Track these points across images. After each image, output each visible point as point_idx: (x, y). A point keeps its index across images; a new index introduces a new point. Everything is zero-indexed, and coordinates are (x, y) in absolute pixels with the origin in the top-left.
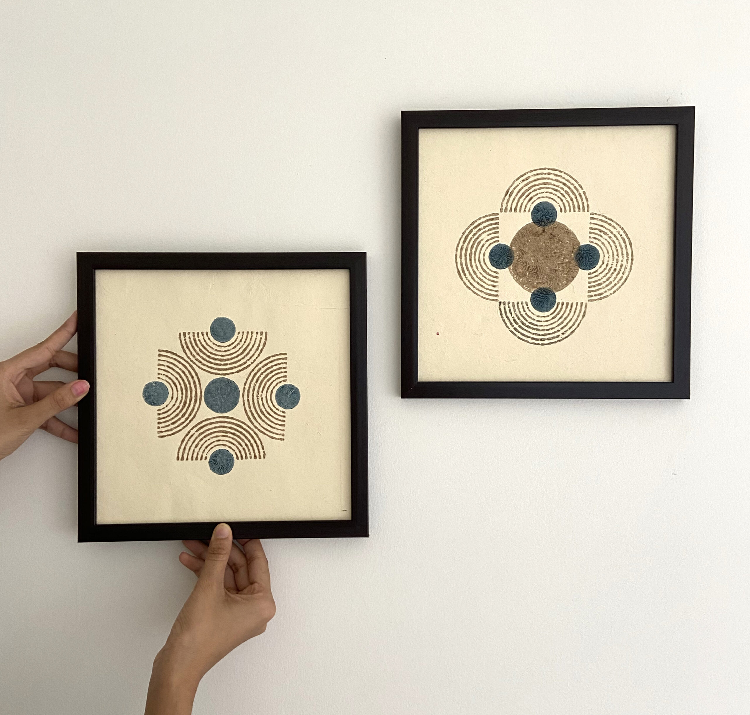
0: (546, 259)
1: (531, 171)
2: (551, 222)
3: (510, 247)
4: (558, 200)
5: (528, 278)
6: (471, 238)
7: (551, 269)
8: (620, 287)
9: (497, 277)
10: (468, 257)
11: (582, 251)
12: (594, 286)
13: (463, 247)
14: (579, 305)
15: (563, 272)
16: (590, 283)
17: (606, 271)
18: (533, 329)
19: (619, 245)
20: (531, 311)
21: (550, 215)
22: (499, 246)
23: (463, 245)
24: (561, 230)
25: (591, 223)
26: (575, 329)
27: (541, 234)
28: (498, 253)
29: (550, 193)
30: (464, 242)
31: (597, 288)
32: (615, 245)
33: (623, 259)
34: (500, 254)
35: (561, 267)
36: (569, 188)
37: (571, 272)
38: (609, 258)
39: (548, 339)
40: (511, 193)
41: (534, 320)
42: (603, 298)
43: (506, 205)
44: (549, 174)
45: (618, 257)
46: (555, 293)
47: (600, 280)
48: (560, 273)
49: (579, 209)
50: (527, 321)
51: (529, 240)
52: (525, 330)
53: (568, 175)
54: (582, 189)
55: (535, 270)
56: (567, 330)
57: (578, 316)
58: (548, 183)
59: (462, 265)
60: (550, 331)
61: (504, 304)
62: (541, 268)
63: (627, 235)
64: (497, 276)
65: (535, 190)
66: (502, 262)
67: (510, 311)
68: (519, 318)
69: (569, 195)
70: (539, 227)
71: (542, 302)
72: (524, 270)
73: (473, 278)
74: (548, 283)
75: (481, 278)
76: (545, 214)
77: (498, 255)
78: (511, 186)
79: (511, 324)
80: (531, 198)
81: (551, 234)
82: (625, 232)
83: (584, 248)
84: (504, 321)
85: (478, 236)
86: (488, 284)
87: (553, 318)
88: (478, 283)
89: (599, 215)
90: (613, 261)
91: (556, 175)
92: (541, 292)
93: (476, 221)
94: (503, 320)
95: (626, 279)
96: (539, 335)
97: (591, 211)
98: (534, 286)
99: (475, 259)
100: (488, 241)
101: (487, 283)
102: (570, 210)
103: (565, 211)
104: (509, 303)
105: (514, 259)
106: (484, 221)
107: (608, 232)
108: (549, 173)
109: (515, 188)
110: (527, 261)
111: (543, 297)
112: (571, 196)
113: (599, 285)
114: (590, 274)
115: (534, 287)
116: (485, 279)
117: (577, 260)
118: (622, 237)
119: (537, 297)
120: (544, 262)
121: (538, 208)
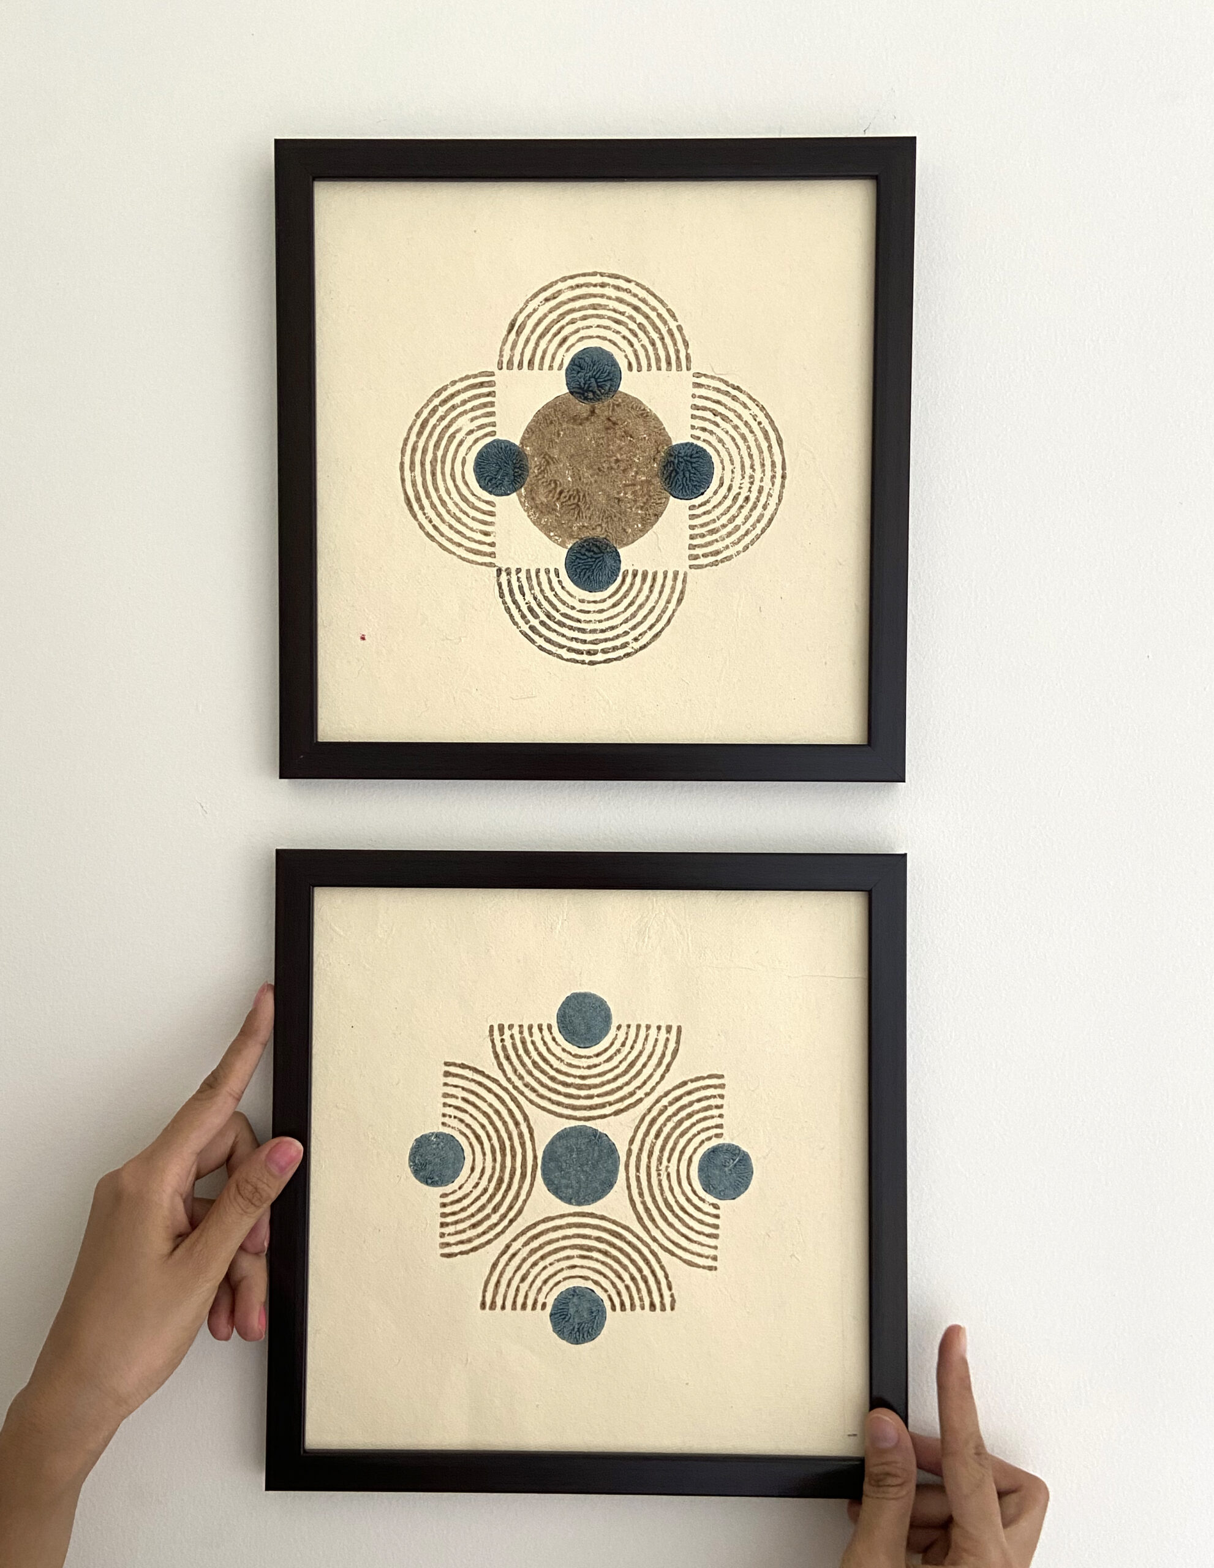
0: (598, 474)
1: (564, 279)
2: (607, 393)
3: (520, 446)
4: (624, 344)
5: (559, 515)
6: (434, 427)
7: (608, 496)
8: (758, 537)
9: (491, 514)
10: (428, 467)
11: (675, 458)
12: (703, 536)
13: (417, 446)
14: (670, 576)
15: (636, 504)
16: (692, 527)
17: (728, 502)
18: (571, 628)
19: (756, 445)
20: (567, 589)
21: (605, 377)
22: (496, 445)
23: (416, 442)
24: (630, 409)
25: (694, 396)
26: (663, 629)
27: (587, 419)
28: (494, 460)
29: (605, 328)
30: (420, 434)
31: (709, 539)
32: (746, 444)
33: (764, 475)
34: (498, 463)
35: (630, 493)
36: (647, 317)
37: (653, 503)
38: (733, 472)
39: (604, 651)
40: (519, 327)
41: (573, 608)
42: (722, 561)
43: (510, 353)
44: (603, 285)
45: (754, 470)
46: (619, 550)
47: (714, 521)
48: (629, 505)
49: (669, 363)
50: (558, 611)
51: (562, 433)
52: (555, 631)
53: (643, 287)
54: (676, 320)
55: (574, 499)
56: (645, 632)
57: (668, 602)
58: (600, 305)
59: (416, 487)
60: (606, 633)
61: (509, 574)
62: (586, 494)
63: (772, 422)
64: (492, 512)
65: (573, 322)
66: (502, 480)
67: (521, 588)
68: (540, 605)
69: (646, 332)
70: (581, 402)
71: (590, 568)
72: (549, 498)
73: (439, 515)
74: (602, 527)
75: (456, 514)
76: (595, 375)
77: (494, 465)
78: (521, 311)
79: (523, 617)
80: (565, 340)
81: (609, 419)
82: (767, 416)
83: (681, 451)
84: (508, 610)
85: (449, 422)
86: (472, 529)
87: (614, 605)
88: (451, 527)
89: (713, 377)
90: (741, 480)
91: (618, 288)
92: (587, 547)
93: (445, 388)
94: (505, 607)
95: (771, 520)
96: (584, 642)
97: (693, 371)
98: (573, 533)
99: (443, 474)
100: (471, 432)
101: (471, 526)
102: (649, 365)
103: (639, 369)
104: (519, 570)
105: (530, 473)
106: (462, 389)
107: (731, 415)
108: (602, 283)
109: (529, 316)
110: (558, 479)
111: (592, 558)
112: (650, 335)
113: (712, 532)
114: (692, 507)
115: (571, 536)
116: (465, 516)
117: (665, 477)
118: (762, 426)
119: (580, 559)
120: (593, 481)
121: (580, 360)
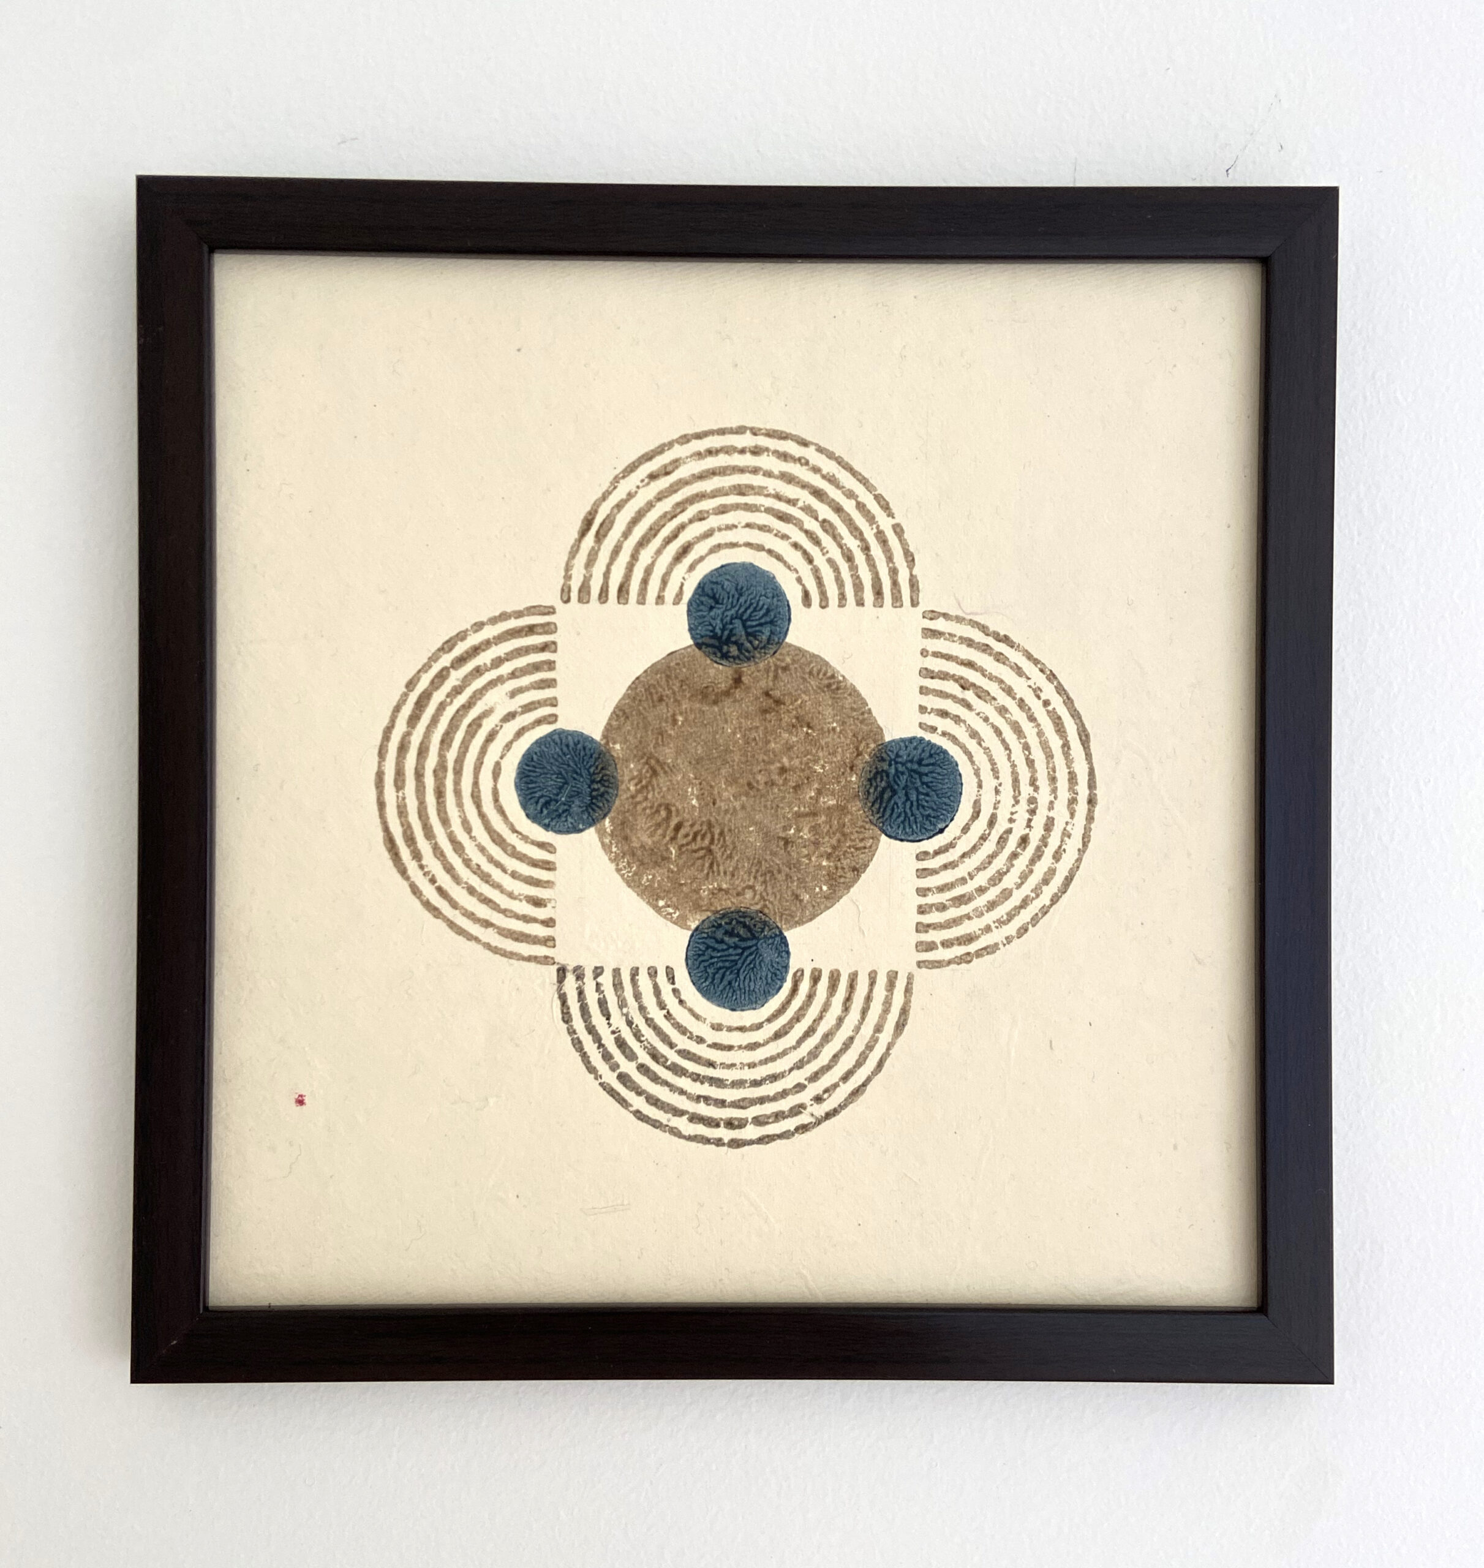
0: (747, 795)
1: (685, 439)
2: (764, 647)
3: (602, 742)
4: (795, 558)
5: (675, 869)
6: (442, 707)
7: (766, 834)
8: (1045, 911)
9: (548, 866)
10: (429, 781)
11: (890, 765)
12: (942, 908)
13: (409, 742)
14: (882, 981)
15: (818, 848)
16: (922, 892)
17: (989, 847)
18: (697, 1078)
19: (1040, 743)
20: (689, 1004)
21: (760, 619)
22: (558, 741)
23: (407, 735)
24: (807, 676)
25: (924, 653)
26: (869, 1080)
27: (727, 693)
28: (554, 768)
29: (763, 528)
30: (413, 720)
31: (953, 913)
32: (1022, 741)
33: (1055, 798)
34: (560, 773)
35: (806, 830)
36: (838, 509)
37: (849, 847)
38: (997, 792)
39: (758, 1121)
40: (601, 525)
41: (700, 1040)
42: (979, 954)
43: (584, 571)
44: (756, 451)
45: (1036, 789)
46: (786, 934)
47: (963, 881)
48: (805, 851)
49: (878, 593)
50: (671, 1045)
51: (680, 718)
52: (666, 1083)
53: (831, 455)
54: (891, 515)
55: (703, 839)
56: (835, 1086)
57: (878, 1029)
58: (751, 487)
59: (406, 816)
60: (763, 1087)
61: (580, 977)
62: (726, 830)
63: (1069, 702)
64: (548, 862)
65: (701, 517)
66: (568, 803)
67: (602, 1003)
68: (638, 1035)
69: (836, 537)
70: (716, 662)
71: (733, 967)
72: (656, 838)
73: (449, 869)
74: (755, 892)
75: (482, 867)
76: (742, 615)
77: (554, 777)
78: (604, 497)
79: (607, 1057)
80: (685, 550)
81: (767, 694)
82: (1060, 690)
83: (901, 753)
84: (578, 1044)
85: (471, 698)
86: (511, 895)
87: (777, 1036)
88: (471, 891)
89: (959, 620)
90: (1013, 806)
91: (784, 456)
92: (728, 927)
93: (462, 636)
94: (572, 1040)
95: (1068, 880)
96: (721, 1103)
97: (923, 606)
98: (702, 903)
99: (458, 793)
100: (510, 716)
101: (509, 889)
102: (842, 597)
103: (824, 604)
104: (599, 971)
105: (620, 793)
106: (494, 638)
107: (993, 688)
108: (756, 447)
109: (619, 506)
110: (674, 801)
111: (736, 947)
112: (843, 542)
113: (961, 900)
114: (922, 856)
115: (697, 907)
116: (499, 871)
117: (871, 798)
118: (1050, 708)
119: (714, 949)
120: (738, 807)
121: (714, 586)
